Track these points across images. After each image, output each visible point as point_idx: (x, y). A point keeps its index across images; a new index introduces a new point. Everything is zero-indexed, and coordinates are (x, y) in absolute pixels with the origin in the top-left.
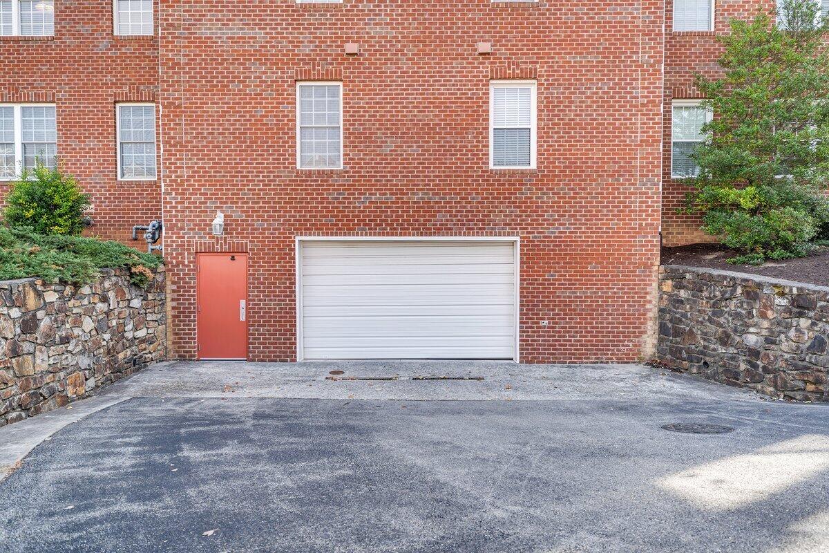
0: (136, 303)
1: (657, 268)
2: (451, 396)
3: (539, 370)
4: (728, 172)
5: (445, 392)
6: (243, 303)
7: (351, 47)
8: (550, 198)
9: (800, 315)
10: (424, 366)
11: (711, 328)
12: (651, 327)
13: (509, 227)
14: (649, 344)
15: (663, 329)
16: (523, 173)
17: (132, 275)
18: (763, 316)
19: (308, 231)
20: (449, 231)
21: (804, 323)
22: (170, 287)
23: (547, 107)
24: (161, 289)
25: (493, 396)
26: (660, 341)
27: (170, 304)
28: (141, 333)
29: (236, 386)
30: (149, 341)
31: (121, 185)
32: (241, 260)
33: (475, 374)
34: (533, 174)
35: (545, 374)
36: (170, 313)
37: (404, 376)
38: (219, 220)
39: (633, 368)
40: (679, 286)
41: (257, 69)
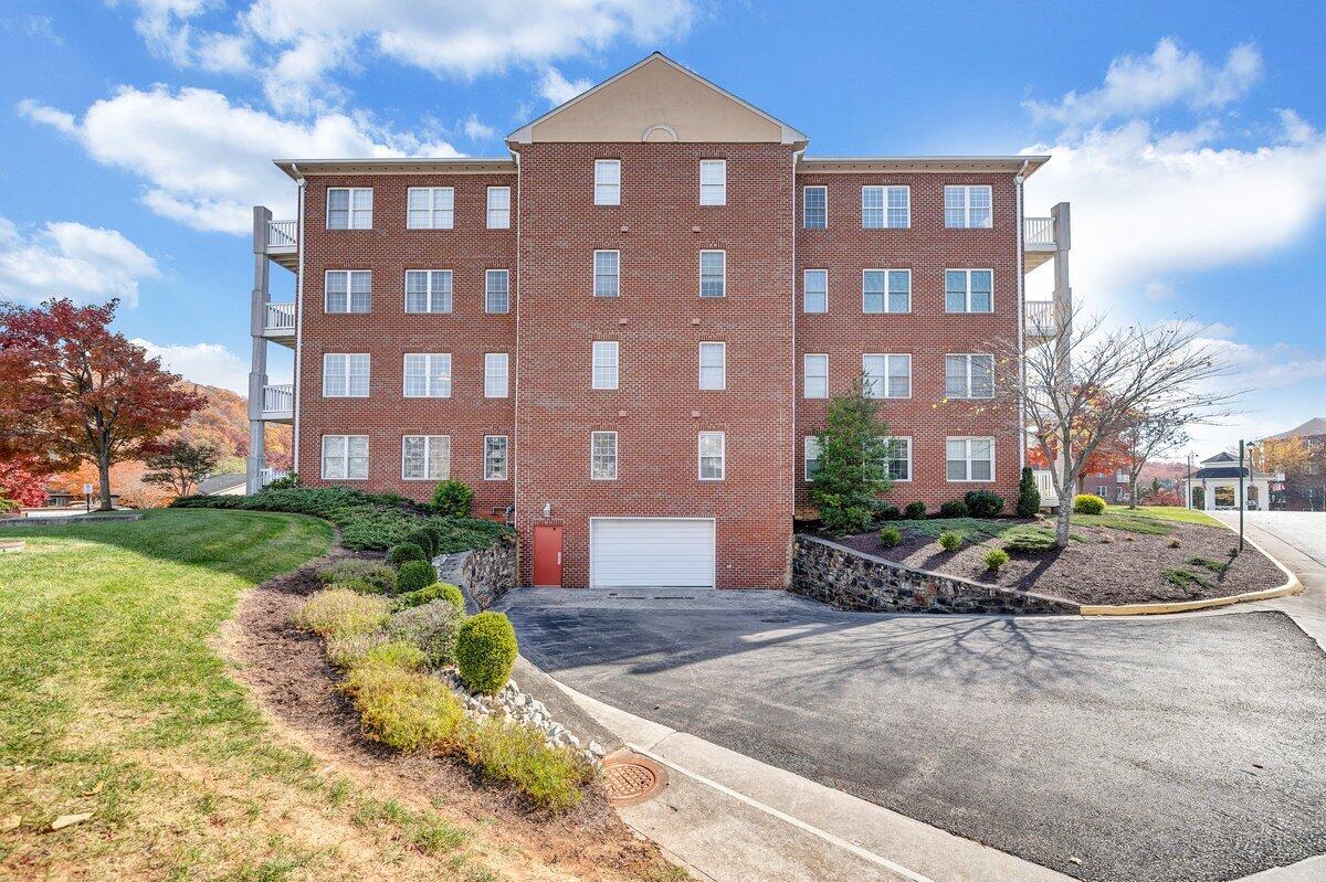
0: (504, 556)
1: (792, 536)
2: (675, 608)
3: (725, 594)
4: (826, 485)
5: (671, 605)
6: (559, 554)
7: (622, 413)
8: (732, 497)
9: (848, 567)
10: (661, 591)
11: (815, 571)
12: (789, 569)
13: (709, 512)
14: (788, 578)
15: (795, 571)
16: (717, 482)
17: (503, 540)
18: (835, 566)
19: (597, 514)
20: (676, 514)
21: (850, 571)
22: (519, 545)
23: (730, 446)
24: (515, 545)
25: (696, 607)
26: (794, 577)
27: (518, 555)
28: (505, 573)
29: (561, 602)
30: (508, 576)
31: (487, 483)
32: (559, 530)
33: (690, 595)
34: (723, 483)
35: (728, 596)
36: (519, 560)
37: (650, 596)
38: (547, 508)
39: (778, 592)
40: (801, 547)
41: (570, 425)
